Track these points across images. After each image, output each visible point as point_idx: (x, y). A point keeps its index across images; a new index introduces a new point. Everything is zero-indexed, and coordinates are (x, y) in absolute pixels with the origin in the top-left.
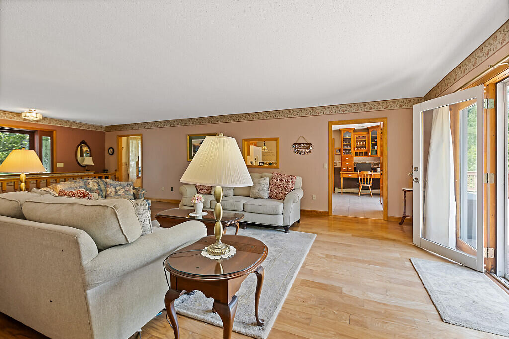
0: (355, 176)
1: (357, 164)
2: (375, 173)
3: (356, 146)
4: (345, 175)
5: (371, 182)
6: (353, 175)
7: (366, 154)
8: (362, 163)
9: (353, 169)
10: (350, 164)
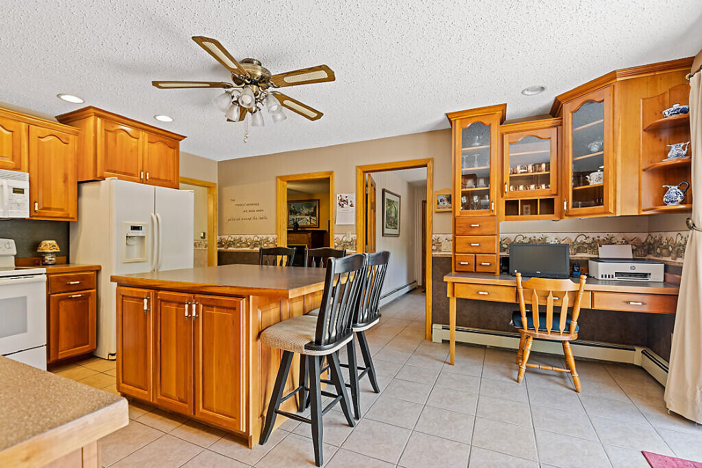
0: (506, 296)
1: (513, 246)
2: (591, 287)
3: (507, 179)
4: (465, 287)
5: (574, 324)
6: (497, 290)
7: (548, 205)
8: (531, 244)
9: (497, 267)
10: (486, 247)
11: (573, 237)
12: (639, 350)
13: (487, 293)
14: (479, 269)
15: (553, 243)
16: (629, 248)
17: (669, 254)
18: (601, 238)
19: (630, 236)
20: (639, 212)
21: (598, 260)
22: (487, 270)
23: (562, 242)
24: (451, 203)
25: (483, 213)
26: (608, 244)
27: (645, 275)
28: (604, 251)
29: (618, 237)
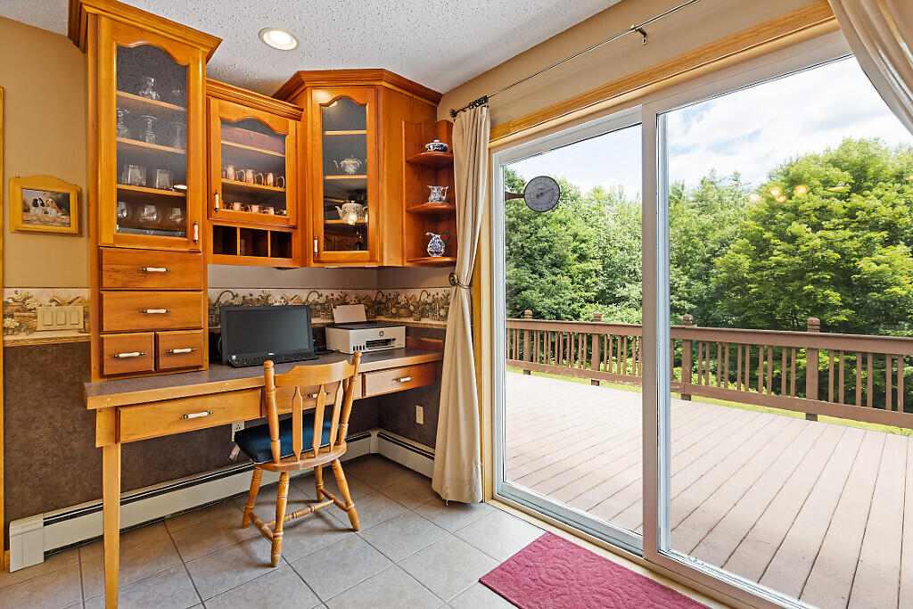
3: (217, 186)
4: (150, 412)
5: (345, 428)
6: (226, 402)
9: (204, 353)
10: (180, 316)
11: (303, 295)
12: (374, 434)
13: (206, 414)
14: (164, 363)
15: (278, 304)
16: (362, 307)
17: (410, 314)
18: (336, 296)
19: (363, 293)
20: (403, 263)
21: (333, 325)
22: (182, 363)
23: (290, 303)
24: (68, 213)
25: (175, 243)
26: (342, 304)
27: (387, 342)
28: (340, 315)
29: (352, 295)
